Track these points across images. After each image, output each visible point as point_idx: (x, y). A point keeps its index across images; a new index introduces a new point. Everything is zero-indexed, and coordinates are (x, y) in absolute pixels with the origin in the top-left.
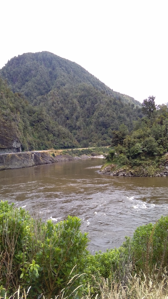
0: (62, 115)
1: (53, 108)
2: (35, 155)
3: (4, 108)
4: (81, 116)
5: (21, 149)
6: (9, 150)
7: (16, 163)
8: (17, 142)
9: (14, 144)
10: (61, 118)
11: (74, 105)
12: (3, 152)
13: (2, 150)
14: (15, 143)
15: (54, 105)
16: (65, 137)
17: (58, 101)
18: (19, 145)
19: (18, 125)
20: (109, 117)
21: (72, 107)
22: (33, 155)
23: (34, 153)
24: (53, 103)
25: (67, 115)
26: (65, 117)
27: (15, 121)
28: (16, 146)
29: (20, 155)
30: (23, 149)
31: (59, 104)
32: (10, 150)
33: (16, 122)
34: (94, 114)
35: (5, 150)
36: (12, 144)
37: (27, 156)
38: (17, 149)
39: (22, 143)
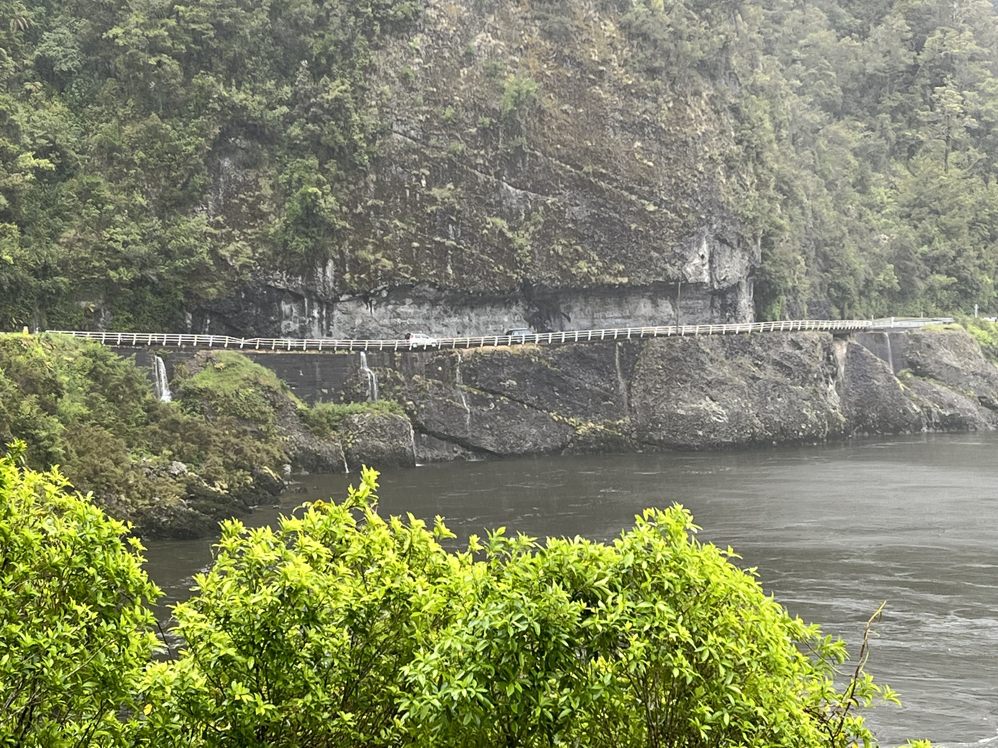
2: (854, 353)
5: (745, 301)
6: (655, 305)
8: (723, 241)
9: (697, 261)
13: (611, 301)
14: (704, 249)
18: (733, 269)
19: (735, 110)
22: (841, 350)
23: (855, 338)
27: (713, 77)
28: (712, 273)
30: (767, 301)
32: (665, 303)
35: (633, 299)
36: (684, 259)
37: (789, 357)
38: (721, 294)
39: (757, 249)
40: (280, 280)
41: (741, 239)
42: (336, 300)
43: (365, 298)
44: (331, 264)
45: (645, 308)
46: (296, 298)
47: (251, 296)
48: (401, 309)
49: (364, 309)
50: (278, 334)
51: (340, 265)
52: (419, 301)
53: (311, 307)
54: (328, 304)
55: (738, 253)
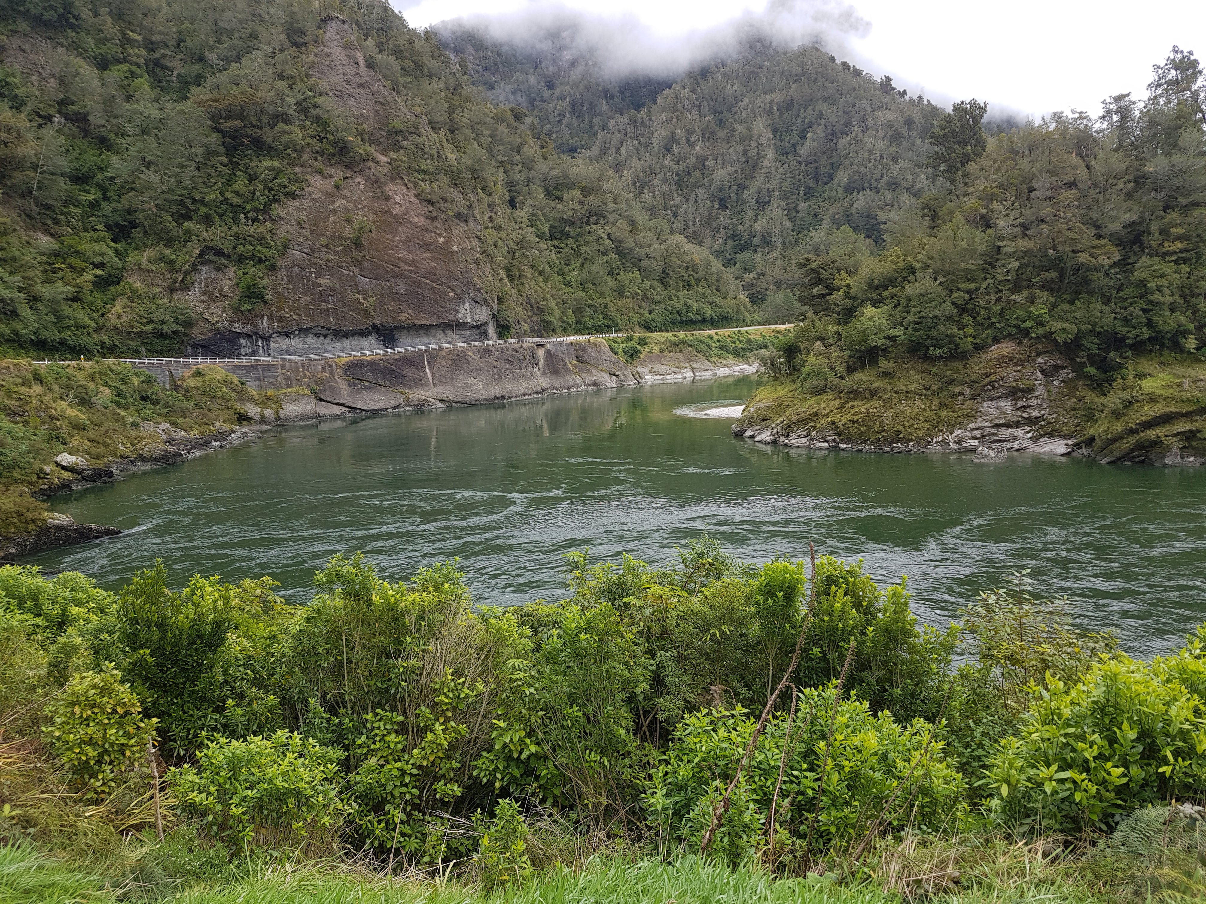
0: (700, 191)
1: (667, 161)
2: (548, 353)
3: (425, 172)
4: (777, 193)
5: (491, 330)
6: (445, 334)
7: (471, 381)
8: (476, 302)
9: (463, 311)
10: (696, 201)
11: (753, 144)
12: (425, 339)
13: (422, 332)
14: (467, 306)
15: (676, 150)
16: (693, 283)
17: (690, 132)
18: (482, 314)
19: (478, 238)
20: (894, 190)
21: (745, 153)
22: (541, 353)
23: (548, 346)
24: (673, 139)
25: (721, 190)
26: (713, 197)
27: (466, 221)
28: (472, 317)
29: (486, 352)
30: (503, 330)
31: (692, 145)
32: (450, 333)
33: (472, 224)
34: (836, 181)
35: (433, 331)
36: (457, 311)
37: (513, 356)
38: (478, 327)
39: (495, 306)
40: (238, 328)
41: (485, 300)
42: (270, 336)
43: (287, 335)
44: (265, 318)
45: (440, 334)
46: (249, 336)
47: (223, 336)
48: (307, 340)
49: (287, 341)
50: (239, 355)
51: (271, 318)
52: (317, 335)
53: (257, 341)
54: (266, 339)
55: (485, 308)
